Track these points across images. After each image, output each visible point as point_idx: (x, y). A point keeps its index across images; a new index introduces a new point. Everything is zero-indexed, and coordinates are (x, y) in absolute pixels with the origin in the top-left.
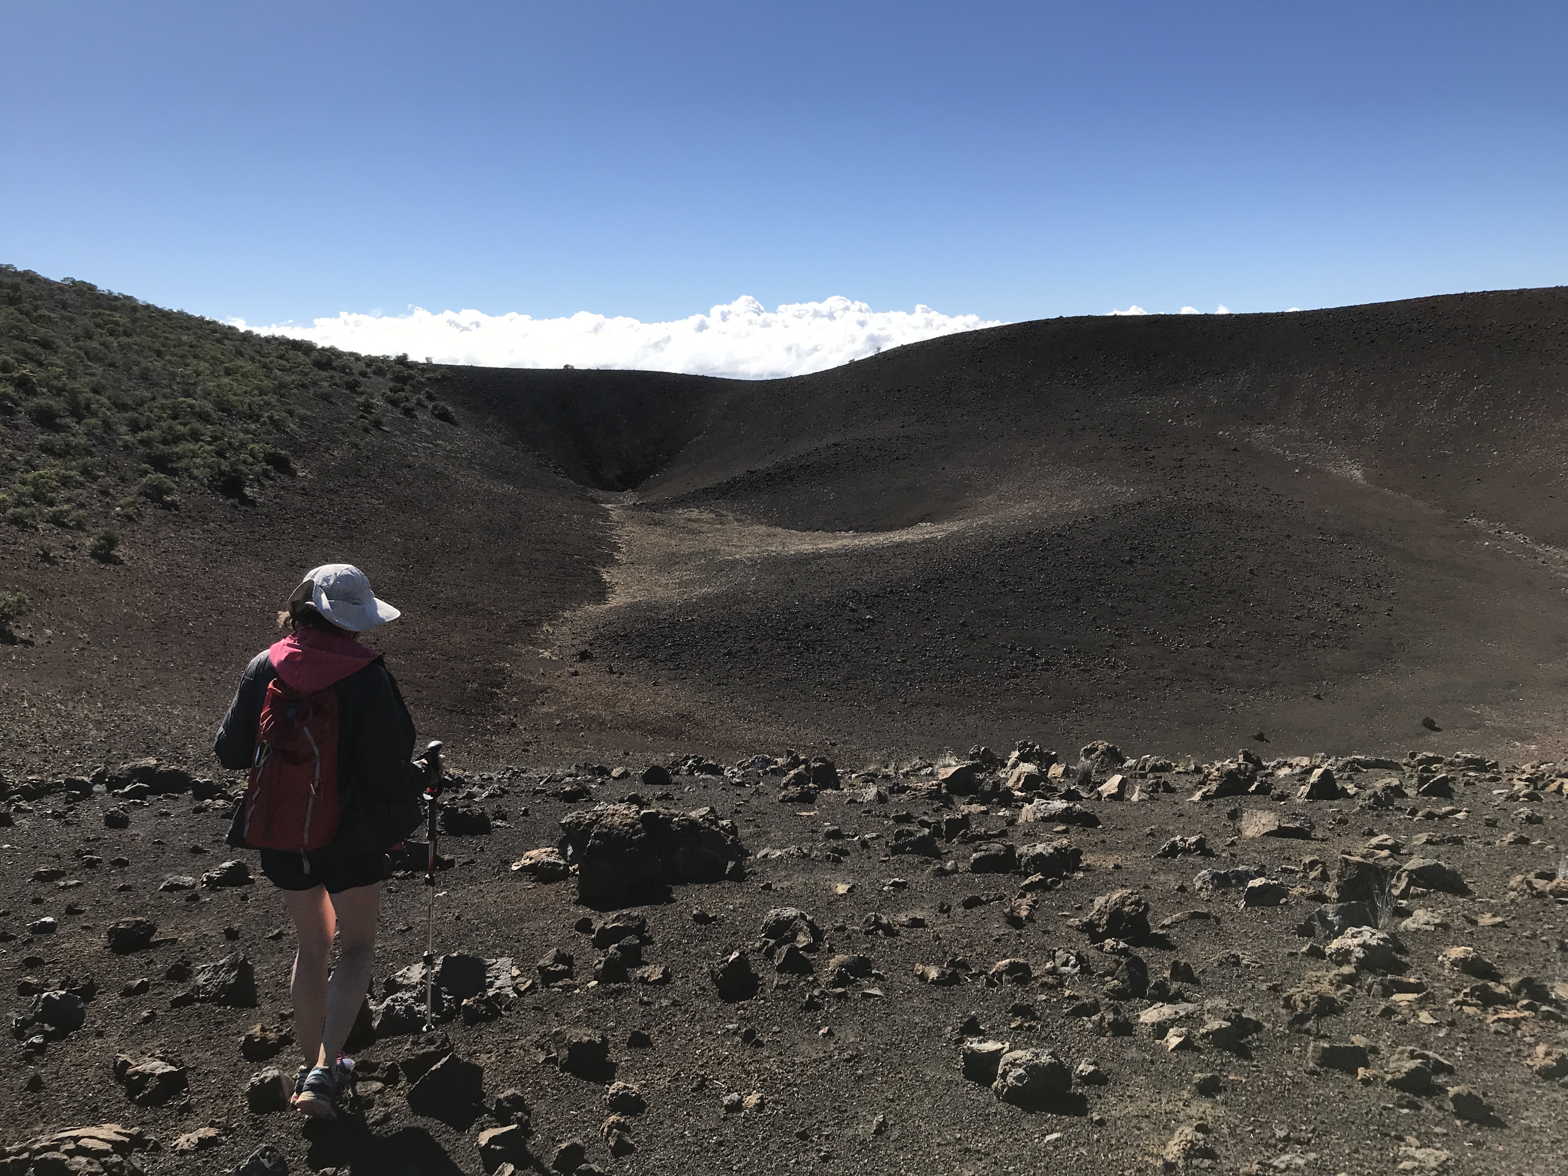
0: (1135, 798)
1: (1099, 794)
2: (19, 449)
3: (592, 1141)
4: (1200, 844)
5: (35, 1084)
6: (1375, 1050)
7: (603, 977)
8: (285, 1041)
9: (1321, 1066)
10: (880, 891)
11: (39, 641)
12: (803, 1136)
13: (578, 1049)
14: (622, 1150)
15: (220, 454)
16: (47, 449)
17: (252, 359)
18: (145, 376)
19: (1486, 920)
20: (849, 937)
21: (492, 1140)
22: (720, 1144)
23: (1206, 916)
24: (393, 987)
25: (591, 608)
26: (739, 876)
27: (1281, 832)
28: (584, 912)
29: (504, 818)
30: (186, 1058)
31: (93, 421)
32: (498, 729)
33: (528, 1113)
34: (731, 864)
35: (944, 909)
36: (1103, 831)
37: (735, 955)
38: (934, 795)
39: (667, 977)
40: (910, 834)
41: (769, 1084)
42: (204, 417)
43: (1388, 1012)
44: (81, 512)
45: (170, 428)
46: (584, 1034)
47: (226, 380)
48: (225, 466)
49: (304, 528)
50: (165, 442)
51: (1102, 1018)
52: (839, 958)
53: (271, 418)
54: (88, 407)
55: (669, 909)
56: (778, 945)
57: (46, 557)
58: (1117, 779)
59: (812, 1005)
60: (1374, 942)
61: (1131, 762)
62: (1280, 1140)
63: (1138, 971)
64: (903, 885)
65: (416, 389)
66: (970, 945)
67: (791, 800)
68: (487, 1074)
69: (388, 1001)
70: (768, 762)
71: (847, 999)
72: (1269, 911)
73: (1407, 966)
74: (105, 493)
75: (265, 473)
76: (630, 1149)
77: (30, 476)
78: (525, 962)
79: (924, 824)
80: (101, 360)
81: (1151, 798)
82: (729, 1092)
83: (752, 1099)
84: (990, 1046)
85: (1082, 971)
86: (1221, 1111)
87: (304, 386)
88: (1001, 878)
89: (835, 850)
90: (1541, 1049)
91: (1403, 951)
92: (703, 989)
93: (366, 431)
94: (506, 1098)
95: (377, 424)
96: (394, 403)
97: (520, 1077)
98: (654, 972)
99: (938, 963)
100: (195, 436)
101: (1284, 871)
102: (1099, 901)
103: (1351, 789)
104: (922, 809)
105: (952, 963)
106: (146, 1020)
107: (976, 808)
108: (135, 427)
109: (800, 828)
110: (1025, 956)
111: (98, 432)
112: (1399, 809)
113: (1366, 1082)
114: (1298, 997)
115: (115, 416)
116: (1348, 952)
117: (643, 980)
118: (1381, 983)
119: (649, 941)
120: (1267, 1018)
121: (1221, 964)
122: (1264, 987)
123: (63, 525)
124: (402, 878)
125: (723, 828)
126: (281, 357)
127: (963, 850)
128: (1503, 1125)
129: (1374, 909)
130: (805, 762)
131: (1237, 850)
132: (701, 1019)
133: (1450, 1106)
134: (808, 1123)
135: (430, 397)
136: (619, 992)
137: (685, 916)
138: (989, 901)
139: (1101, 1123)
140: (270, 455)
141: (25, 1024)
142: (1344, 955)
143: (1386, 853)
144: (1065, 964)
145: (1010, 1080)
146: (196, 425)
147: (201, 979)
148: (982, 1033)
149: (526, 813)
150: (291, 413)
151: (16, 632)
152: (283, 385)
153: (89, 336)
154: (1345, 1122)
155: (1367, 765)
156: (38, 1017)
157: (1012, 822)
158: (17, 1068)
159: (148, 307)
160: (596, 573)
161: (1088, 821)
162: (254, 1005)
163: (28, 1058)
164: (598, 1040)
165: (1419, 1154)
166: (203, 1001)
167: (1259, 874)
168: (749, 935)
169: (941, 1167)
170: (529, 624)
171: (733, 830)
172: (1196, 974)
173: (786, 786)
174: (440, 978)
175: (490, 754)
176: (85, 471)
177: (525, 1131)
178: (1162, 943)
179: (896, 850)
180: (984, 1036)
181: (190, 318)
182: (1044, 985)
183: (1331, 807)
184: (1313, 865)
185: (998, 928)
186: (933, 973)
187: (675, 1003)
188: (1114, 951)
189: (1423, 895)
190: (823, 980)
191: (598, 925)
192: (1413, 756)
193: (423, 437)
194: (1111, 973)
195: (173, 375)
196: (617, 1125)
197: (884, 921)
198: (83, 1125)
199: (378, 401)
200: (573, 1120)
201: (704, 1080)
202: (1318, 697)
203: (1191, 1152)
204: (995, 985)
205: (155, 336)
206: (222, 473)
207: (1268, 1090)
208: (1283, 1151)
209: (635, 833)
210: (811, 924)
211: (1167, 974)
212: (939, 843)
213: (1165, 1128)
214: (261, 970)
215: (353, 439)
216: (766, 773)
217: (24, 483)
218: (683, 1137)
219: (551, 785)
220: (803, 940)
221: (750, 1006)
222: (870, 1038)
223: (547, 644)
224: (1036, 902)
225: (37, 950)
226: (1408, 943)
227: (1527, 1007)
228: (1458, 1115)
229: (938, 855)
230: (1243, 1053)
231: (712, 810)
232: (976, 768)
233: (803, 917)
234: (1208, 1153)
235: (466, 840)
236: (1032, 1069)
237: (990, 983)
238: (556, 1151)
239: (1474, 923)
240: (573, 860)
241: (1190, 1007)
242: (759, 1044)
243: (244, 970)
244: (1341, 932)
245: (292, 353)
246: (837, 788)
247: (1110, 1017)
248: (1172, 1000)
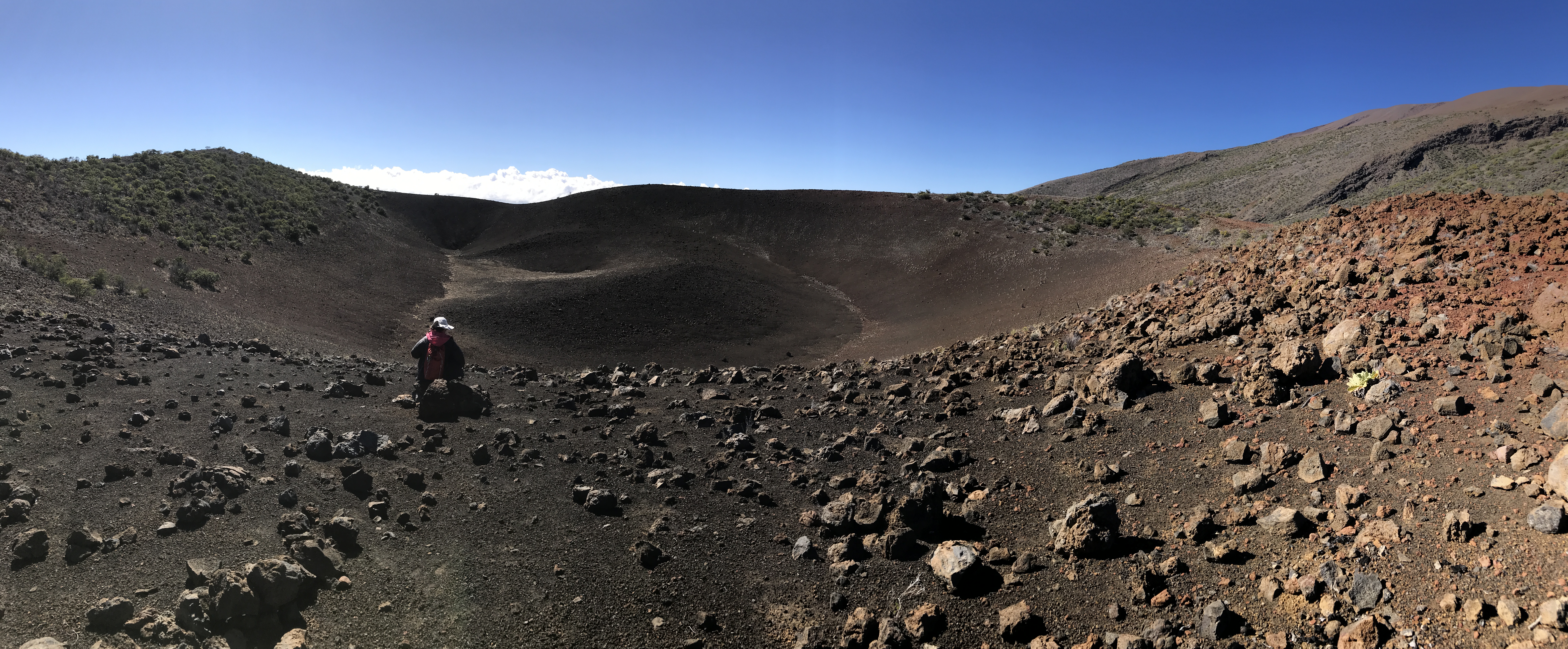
0: (663, 385)
1: (648, 384)
2: (221, 218)
3: (414, 513)
4: (684, 403)
5: (216, 447)
6: (736, 482)
7: (425, 449)
8: (299, 452)
9: (714, 490)
10: (548, 424)
11: (222, 291)
12: (502, 522)
13: (412, 476)
14: (425, 519)
15: (291, 224)
16: (230, 219)
17: (306, 185)
18: (265, 191)
19: (785, 427)
20: (532, 442)
21: (374, 506)
22: (466, 522)
23: (681, 432)
24: (341, 439)
25: (437, 299)
26: (488, 414)
27: (718, 397)
28: (420, 422)
29: (391, 381)
30: (265, 450)
31: (246, 208)
32: (392, 347)
33: (389, 498)
34: (484, 409)
35: (574, 432)
36: (646, 399)
37: (481, 446)
38: (577, 384)
39: (452, 452)
40: (564, 400)
41: (490, 500)
42: (285, 208)
43: (743, 466)
44: (240, 244)
45: (272, 212)
46: (414, 471)
47: (296, 194)
48: (292, 229)
49: (320, 256)
50: (270, 218)
51: (633, 476)
52: (526, 450)
53: (312, 210)
54: (245, 202)
55: (456, 424)
56: (501, 443)
57: (227, 260)
58: (656, 377)
59: (512, 469)
60: (742, 439)
61: (666, 371)
62: (695, 521)
63: (650, 455)
64: (558, 421)
65: (372, 201)
66: (583, 446)
67: (515, 384)
68: (374, 480)
69: (338, 444)
70: (508, 369)
71: (528, 467)
72: (706, 429)
73: (754, 447)
74: (248, 237)
75: (307, 233)
76: (428, 519)
77: (224, 229)
78: (394, 438)
79: (571, 396)
80: (251, 184)
81: (670, 385)
82: (472, 501)
83: (482, 505)
84: (585, 488)
85: (628, 457)
86: (674, 512)
87: (326, 197)
88: (601, 419)
89: (531, 406)
90: (793, 475)
91: (754, 442)
92: (467, 459)
93: (350, 218)
94: (381, 491)
95: (354, 215)
96: (362, 206)
97: (387, 484)
98: (447, 450)
99: (569, 454)
100: (282, 216)
101: (716, 412)
102: (638, 427)
103: (748, 379)
104: (572, 390)
105: (574, 454)
106: (253, 433)
107: (595, 390)
108: (260, 211)
109: (517, 396)
110: (606, 451)
111: (248, 213)
112: (765, 387)
113: (730, 494)
114: (711, 463)
115: (254, 207)
116: (733, 443)
117: (442, 452)
118: (743, 455)
119: (446, 437)
120: (698, 473)
121: (684, 451)
122: (700, 460)
123: (233, 248)
124: (348, 398)
125: (483, 394)
126: (318, 185)
127: (587, 407)
128: (775, 505)
129: (745, 425)
130: (524, 369)
131: (699, 405)
132: (464, 471)
133: (758, 500)
134: (505, 517)
135: (377, 205)
136: (431, 456)
137: (463, 428)
138: (594, 428)
139: (627, 519)
140: (310, 225)
141: (214, 425)
142: (731, 445)
143: (755, 404)
144: (622, 454)
145: (591, 502)
146: (283, 212)
147: (271, 423)
148: (583, 483)
149: (400, 380)
150: (320, 208)
151: (215, 287)
152: (317, 197)
153: (248, 175)
154: (721, 511)
155: (758, 370)
156: (218, 424)
157: (609, 396)
158: (210, 440)
159: (268, 163)
160: (441, 284)
161: (641, 395)
162: (289, 436)
163: (214, 438)
164: (420, 474)
165: (744, 521)
166: (271, 431)
167: (704, 414)
168: (489, 439)
169: (558, 538)
170: (409, 304)
171: (488, 395)
172: (673, 456)
173: (514, 379)
174: (360, 439)
175: (388, 356)
176: (242, 228)
177: (387, 505)
178: (663, 444)
179: (557, 407)
180: (583, 484)
181: (284, 168)
182: (611, 463)
183: (739, 387)
184: (727, 409)
185: (596, 440)
186: (565, 458)
187: (454, 463)
188: (643, 448)
189: (765, 419)
190: (519, 459)
191: (425, 428)
192: (778, 367)
193: (372, 222)
194: (639, 457)
195: (275, 191)
196: (424, 509)
197: (548, 436)
198: (230, 465)
199: (355, 205)
200: (407, 504)
201: (462, 495)
202: (749, 344)
203: (660, 528)
204: (591, 463)
205: (270, 175)
206: (290, 232)
207: (694, 501)
208: (695, 525)
209: (444, 392)
210: (516, 436)
211: (662, 457)
212: (577, 404)
213: (651, 520)
214: (292, 424)
215: (344, 220)
216: (506, 373)
217: (222, 231)
218: (451, 517)
219: (413, 370)
220: (512, 442)
221: (486, 468)
222: (535, 484)
223: (416, 313)
224: (613, 429)
225: (218, 401)
226: (756, 438)
227: (792, 459)
228: (761, 504)
229: (576, 409)
230: (686, 487)
231: (479, 386)
232: (599, 374)
233: (513, 432)
234: (667, 529)
235: (374, 387)
236: (601, 498)
237: (589, 462)
238: (399, 515)
239: (780, 428)
240: (418, 401)
241: (668, 470)
242: (488, 483)
243: (286, 422)
244: (731, 436)
245: (322, 183)
246: (537, 380)
247: (635, 475)
248: (662, 467)
